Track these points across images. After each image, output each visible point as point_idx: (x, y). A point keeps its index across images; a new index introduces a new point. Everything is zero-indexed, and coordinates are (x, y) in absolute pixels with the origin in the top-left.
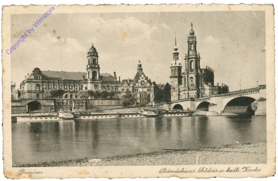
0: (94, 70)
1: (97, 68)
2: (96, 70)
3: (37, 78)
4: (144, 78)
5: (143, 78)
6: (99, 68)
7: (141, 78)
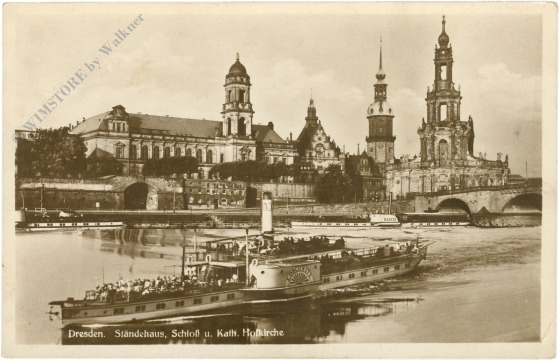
0: (242, 115)
1: (246, 111)
2: (246, 115)
3: (119, 128)
4: (323, 139)
5: (320, 139)
6: (251, 111)
7: (316, 138)
